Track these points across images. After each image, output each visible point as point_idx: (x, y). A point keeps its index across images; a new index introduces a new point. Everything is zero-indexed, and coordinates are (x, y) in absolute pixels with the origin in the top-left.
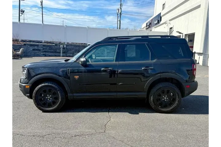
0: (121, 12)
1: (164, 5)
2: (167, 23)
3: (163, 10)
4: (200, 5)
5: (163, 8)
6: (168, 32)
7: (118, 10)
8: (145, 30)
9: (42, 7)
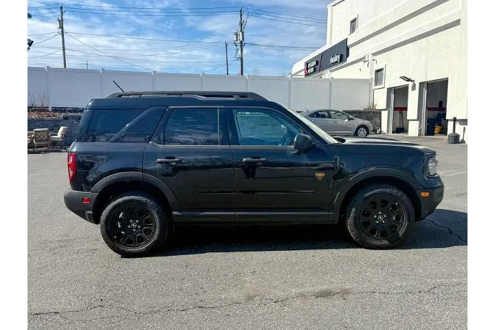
0: (243, 39)
1: (353, 21)
2: (367, 59)
3: (351, 33)
4: (460, 20)
5: (353, 29)
6: (372, 79)
7: (237, 34)
8: (303, 77)
9: (63, 32)
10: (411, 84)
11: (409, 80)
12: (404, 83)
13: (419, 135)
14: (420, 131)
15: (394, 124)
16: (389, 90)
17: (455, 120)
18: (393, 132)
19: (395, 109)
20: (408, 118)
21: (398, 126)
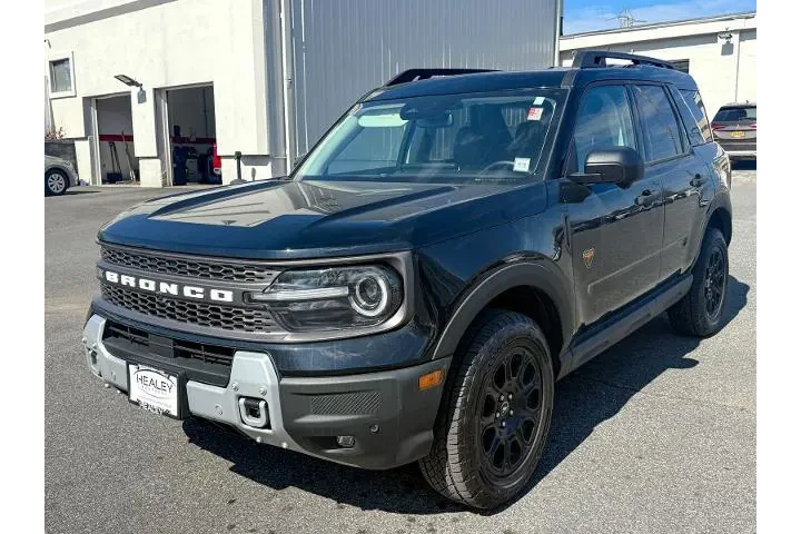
10: (134, 91)
11: (132, 83)
12: (123, 88)
13: (164, 184)
14: (164, 176)
15: (103, 166)
16: (87, 100)
17: (238, 156)
18: (104, 182)
19: (102, 138)
20: (137, 155)
21: (110, 170)
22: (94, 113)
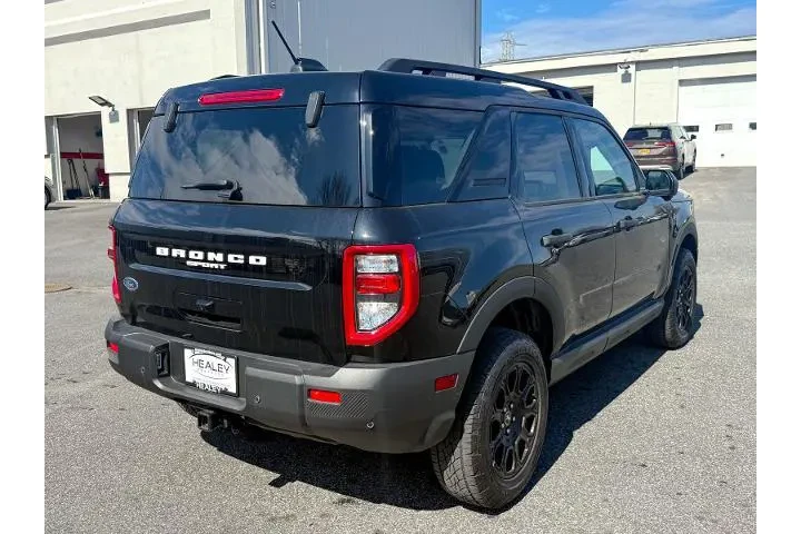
4: (208, 11)
10: (106, 111)
11: (106, 103)
12: (94, 108)
15: (64, 183)
16: (50, 119)
18: (64, 197)
19: (63, 155)
20: (106, 172)
21: (69, 186)
22: (56, 131)
